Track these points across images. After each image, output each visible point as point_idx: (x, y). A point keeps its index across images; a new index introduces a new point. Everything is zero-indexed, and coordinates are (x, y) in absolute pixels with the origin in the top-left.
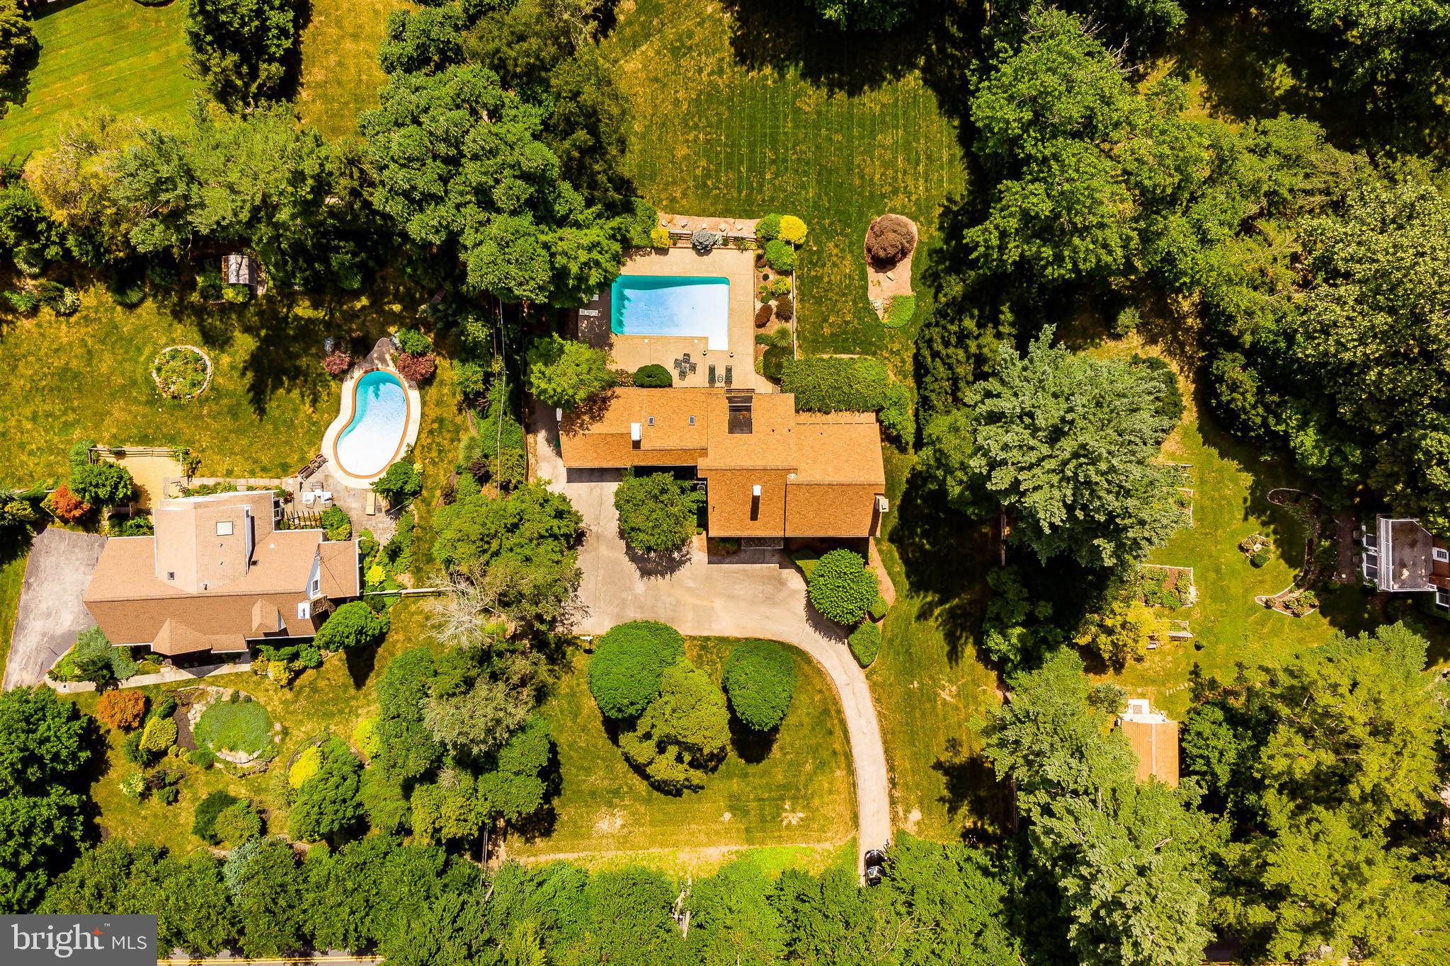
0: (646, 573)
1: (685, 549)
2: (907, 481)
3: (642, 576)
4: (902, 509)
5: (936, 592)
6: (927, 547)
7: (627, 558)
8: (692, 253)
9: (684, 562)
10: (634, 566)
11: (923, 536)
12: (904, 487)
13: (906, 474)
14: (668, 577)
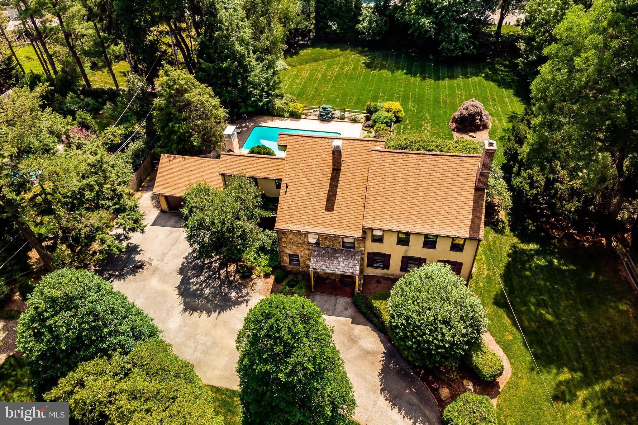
0: (190, 308)
1: (245, 291)
2: (509, 255)
3: (185, 310)
4: (507, 277)
5: (572, 370)
6: (548, 317)
7: (177, 292)
8: (318, 122)
9: (239, 303)
10: (181, 299)
11: (538, 305)
12: (505, 260)
13: (507, 250)
14: (214, 315)
